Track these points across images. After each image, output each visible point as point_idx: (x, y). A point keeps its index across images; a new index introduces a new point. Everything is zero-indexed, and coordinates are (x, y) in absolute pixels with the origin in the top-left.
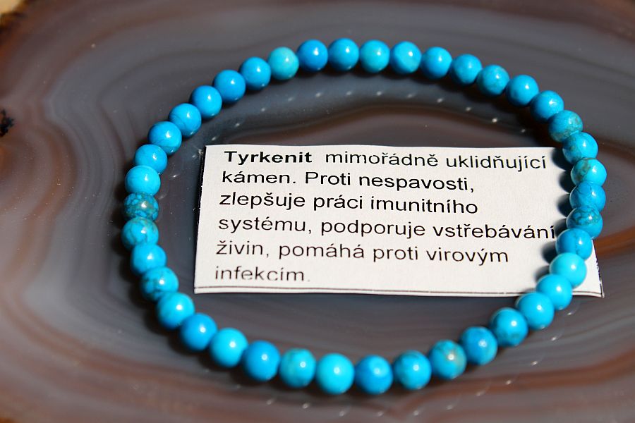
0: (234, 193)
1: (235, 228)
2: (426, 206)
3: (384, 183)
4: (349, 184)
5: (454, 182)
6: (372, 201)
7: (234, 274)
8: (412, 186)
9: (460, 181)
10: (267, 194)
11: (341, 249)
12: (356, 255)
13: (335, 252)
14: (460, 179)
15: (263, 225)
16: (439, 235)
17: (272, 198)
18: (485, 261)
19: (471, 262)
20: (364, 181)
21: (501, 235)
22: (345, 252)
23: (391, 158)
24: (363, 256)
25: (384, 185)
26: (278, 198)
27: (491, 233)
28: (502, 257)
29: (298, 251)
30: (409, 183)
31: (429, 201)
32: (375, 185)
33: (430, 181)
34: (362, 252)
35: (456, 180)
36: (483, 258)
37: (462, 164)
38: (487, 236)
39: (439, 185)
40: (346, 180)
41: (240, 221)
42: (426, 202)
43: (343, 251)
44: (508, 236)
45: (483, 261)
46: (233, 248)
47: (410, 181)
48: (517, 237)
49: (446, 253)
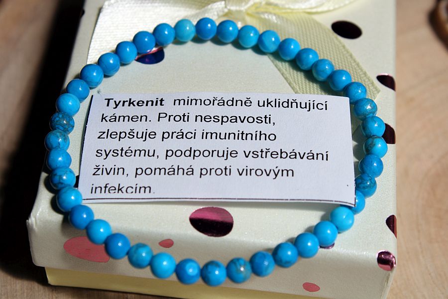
0: (108, 130)
1: (107, 155)
2: (240, 135)
3: (213, 119)
4: (188, 121)
5: (262, 118)
6: (203, 133)
7: (103, 189)
8: (232, 121)
9: (266, 117)
10: (131, 130)
11: (178, 169)
12: (188, 173)
13: (174, 171)
14: (266, 116)
15: (126, 153)
16: (247, 157)
17: (134, 133)
18: (278, 176)
19: (268, 177)
20: (199, 118)
21: (291, 157)
22: (181, 171)
23: (219, 101)
24: (193, 174)
25: (212, 121)
26: (138, 132)
27: (284, 155)
28: (290, 172)
29: (148, 171)
30: (230, 119)
31: (243, 132)
32: (206, 121)
33: (245, 117)
34: (193, 171)
35: (263, 116)
36: (276, 173)
37: (269, 105)
38: (281, 157)
39: (251, 120)
40: (186, 118)
41: (110, 150)
42: (241, 132)
43: (180, 170)
44: (296, 158)
45: (276, 175)
46: (104, 170)
47: (231, 117)
48: (302, 158)
49: (251, 170)
